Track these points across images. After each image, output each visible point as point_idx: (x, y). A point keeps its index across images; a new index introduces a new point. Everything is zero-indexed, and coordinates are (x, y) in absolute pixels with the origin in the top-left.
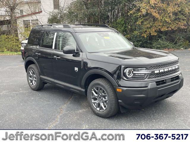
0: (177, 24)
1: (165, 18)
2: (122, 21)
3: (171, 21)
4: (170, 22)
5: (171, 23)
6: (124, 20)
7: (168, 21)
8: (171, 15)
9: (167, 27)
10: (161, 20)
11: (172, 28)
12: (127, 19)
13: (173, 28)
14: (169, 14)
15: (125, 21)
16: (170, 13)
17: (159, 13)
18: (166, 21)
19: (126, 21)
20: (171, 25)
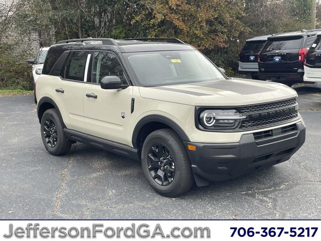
0: (213, 39)
1: (193, 29)
2: (120, 33)
3: (203, 34)
4: (202, 36)
5: (204, 38)
6: (125, 31)
7: (198, 35)
8: (204, 24)
9: (198, 44)
10: (188, 32)
11: (205, 47)
12: (129, 30)
13: (207, 47)
14: (200, 23)
15: (125, 33)
16: (201, 21)
17: (183, 21)
18: (195, 34)
19: (129, 33)
20: (203, 42)
